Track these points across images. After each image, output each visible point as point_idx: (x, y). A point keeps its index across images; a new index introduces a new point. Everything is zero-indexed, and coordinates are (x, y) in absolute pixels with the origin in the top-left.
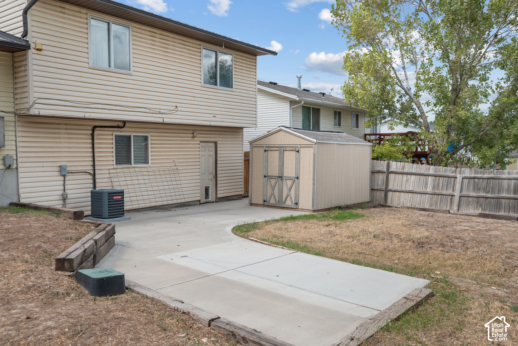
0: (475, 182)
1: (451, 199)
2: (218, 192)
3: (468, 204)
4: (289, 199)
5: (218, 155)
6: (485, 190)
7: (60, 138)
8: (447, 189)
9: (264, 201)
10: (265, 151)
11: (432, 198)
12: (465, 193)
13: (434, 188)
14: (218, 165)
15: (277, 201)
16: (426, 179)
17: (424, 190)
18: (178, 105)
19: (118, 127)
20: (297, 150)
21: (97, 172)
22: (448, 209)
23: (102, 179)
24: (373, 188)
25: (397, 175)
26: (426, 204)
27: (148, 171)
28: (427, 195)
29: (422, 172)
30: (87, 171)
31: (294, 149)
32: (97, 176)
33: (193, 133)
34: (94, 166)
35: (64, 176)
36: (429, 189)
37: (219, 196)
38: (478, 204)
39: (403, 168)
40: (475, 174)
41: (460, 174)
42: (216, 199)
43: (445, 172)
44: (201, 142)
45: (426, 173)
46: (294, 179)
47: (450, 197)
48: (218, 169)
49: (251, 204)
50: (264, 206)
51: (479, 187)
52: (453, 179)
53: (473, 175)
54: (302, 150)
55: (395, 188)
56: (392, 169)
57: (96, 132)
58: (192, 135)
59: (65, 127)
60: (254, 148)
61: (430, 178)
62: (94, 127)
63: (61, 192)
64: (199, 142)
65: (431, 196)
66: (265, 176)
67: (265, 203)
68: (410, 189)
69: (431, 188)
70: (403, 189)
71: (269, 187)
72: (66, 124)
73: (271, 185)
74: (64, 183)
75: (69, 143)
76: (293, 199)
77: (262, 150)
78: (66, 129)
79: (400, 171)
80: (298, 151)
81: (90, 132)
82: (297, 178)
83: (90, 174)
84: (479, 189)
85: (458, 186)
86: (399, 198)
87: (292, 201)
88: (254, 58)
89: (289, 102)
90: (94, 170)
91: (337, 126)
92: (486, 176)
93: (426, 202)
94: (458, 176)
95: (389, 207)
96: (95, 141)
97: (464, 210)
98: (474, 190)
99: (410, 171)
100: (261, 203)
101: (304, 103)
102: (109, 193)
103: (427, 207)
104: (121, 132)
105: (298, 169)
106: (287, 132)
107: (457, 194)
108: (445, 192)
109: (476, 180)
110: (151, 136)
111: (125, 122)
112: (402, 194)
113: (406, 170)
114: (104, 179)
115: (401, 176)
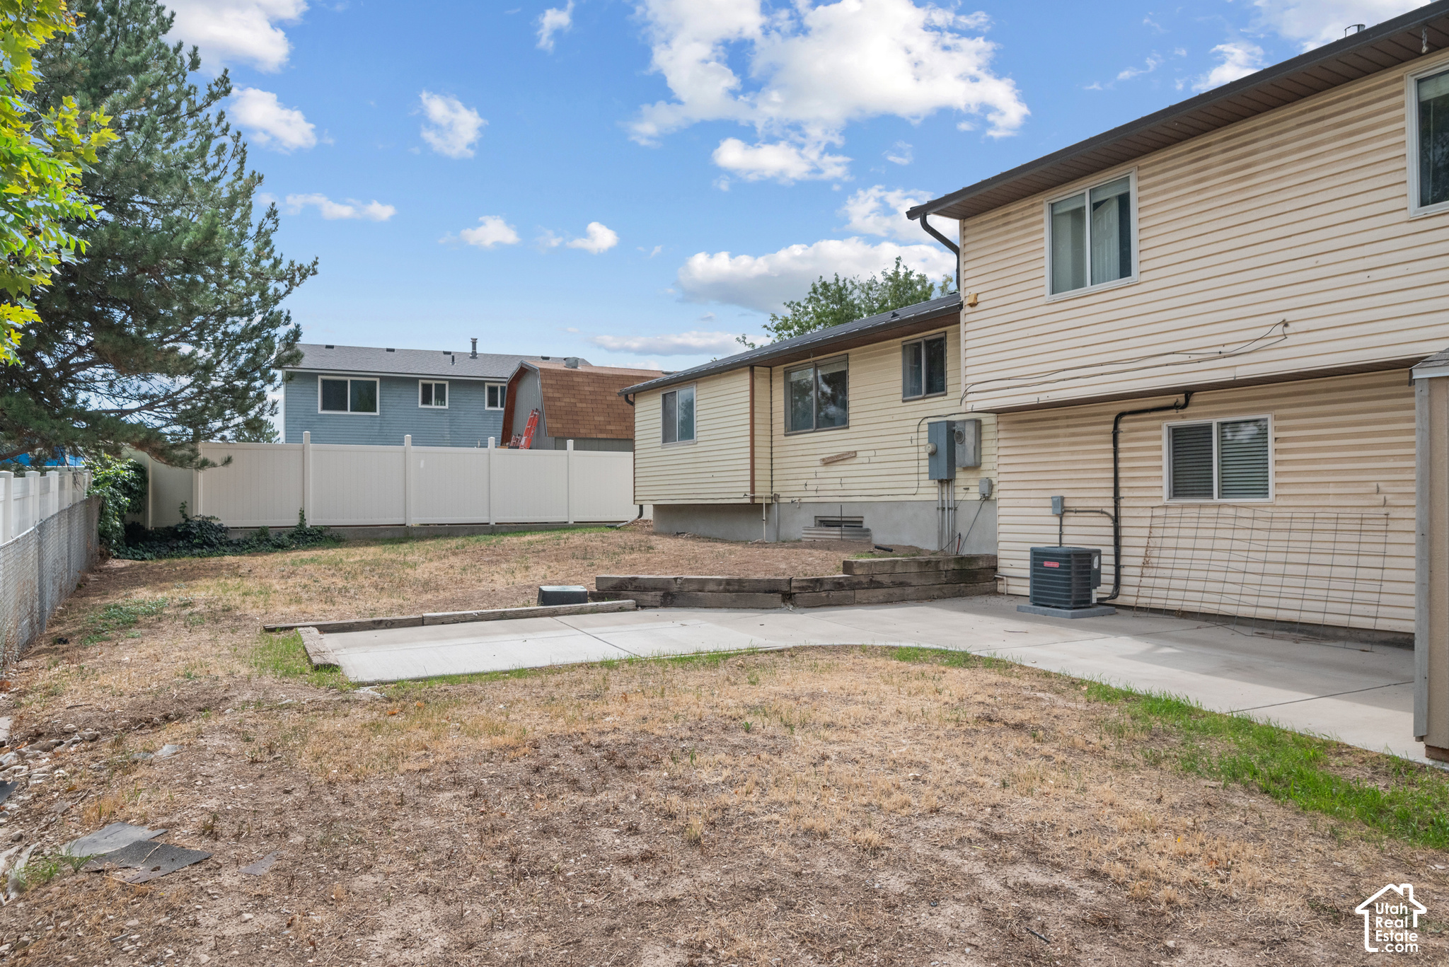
7: (1057, 445)
18: (1288, 316)
19: (1176, 407)
21: (1123, 512)
23: (1135, 530)
30: (1104, 510)
32: (1123, 522)
34: (1117, 498)
35: (1061, 516)
57: (1122, 426)
59: (1064, 422)
62: (1120, 415)
72: (1067, 417)
74: (1061, 530)
75: (1073, 452)
78: (1068, 426)
81: (1111, 427)
83: (1109, 515)
90: (1117, 508)
96: (1121, 445)
104: (1183, 417)
110: (1276, 418)
111: (1187, 391)
114: (1141, 530)
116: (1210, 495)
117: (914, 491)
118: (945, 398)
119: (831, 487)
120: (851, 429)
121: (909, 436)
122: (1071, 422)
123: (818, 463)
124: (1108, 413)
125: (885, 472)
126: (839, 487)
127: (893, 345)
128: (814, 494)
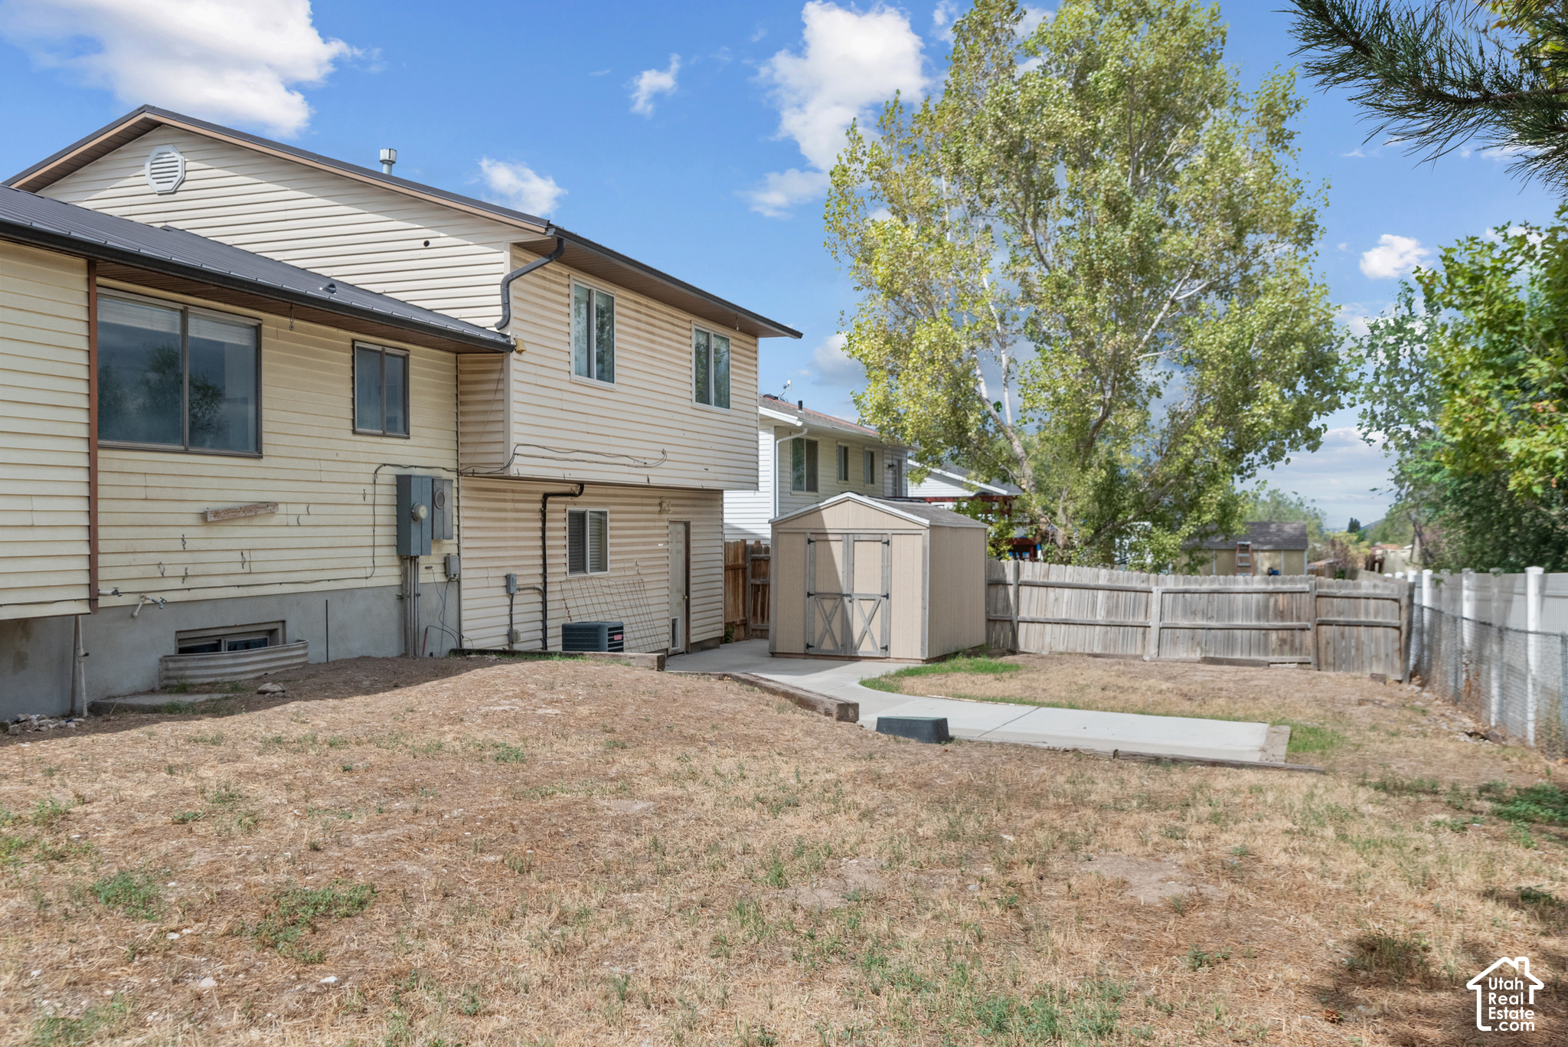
0: (1185, 600)
1: (1144, 633)
2: (692, 631)
3: (1175, 642)
4: (867, 638)
5: (692, 552)
6: (1205, 615)
8: (1134, 615)
9: (808, 646)
10: (810, 541)
11: (1107, 632)
12: (1168, 621)
13: (1109, 613)
14: (692, 573)
15: (839, 643)
16: (1093, 595)
17: (1090, 618)
18: (667, 448)
19: (574, 495)
20: (885, 539)
21: (548, 588)
22: (1139, 652)
23: (553, 603)
24: (993, 616)
25: (1035, 589)
26: (1096, 644)
27: (609, 586)
28: (1098, 628)
29: (1085, 581)
30: (537, 586)
31: (878, 537)
32: (548, 597)
33: (660, 504)
34: (544, 575)
35: (511, 596)
36: (1100, 617)
37: (693, 639)
38: (1195, 643)
39: (1047, 574)
40: (1184, 584)
41: (1157, 585)
42: (687, 647)
43: (1128, 580)
44: (671, 522)
45: (1092, 584)
46: (878, 598)
47: (1142, 629)
48: (692, 581)
49: (774, 654)
50: (806, 656)
51: (1194, 608)
52: (1144, 595)
53: (1181, 587)
54: (895, 540)
55: (1033, 615)
56: (1024, 578)
57: (548, 507)
58: (657, 509)
60: (780, 536)
61: (1100, 593)
62: (546, 496)
63: (505, 630)
64: (667, 524)
65: (1103, 629)
66: (809, 595)
67: (811, 651)
68: (1064, 617)
69: (1103, 613)
70: (1049, 616)
71: (818, 617)
72: (513, 491)
73: (825, 612)
74: (511, 610)
76: (878, 639)
77: (801, 540)
79: (1042, 580)
80: (888, 543)
81: (539, 506)
82: (887, 596)
83: (540, 592)
84: (1194, 613)
85: (1155, 609)
86: (1042, 635)
87: (874, 643)
88: (752, 341)
89: (773, 429)
90: (545, 583)
91: (844, 482)
92: (1205, 587)
93: (1094, 640)
94: (1154, 589)
95: (1024, 653)
96: (547, 525)
97: (1168, 654)
98: (1185, 615)
99: (1061, 580)
100: (801, 649)
101: (809, 433)
102: (610, 629)
103: (1097, 650)
104: (575, 504)
105: (887, 578)
106: (861, 503)
107: (1154, 622)
108: (1130, 621)
109: (1187, 595)
110: (611, 512)
111: (581, 485)
112: (1048, 626)
113: (1053, 579)
114: (556, 603)
115: (1043, 590)
116: (584, 570)
117: (369, 572)
118: (407, 442)
119: (221, 569)
120: (264, 462)
121: (360, 489)
122: (517, 496)
123: (193, 520)
124: (537, 492)
125: (325, 542)
126: (238, 568)
127: (339, 338)
128: (178, 584)
